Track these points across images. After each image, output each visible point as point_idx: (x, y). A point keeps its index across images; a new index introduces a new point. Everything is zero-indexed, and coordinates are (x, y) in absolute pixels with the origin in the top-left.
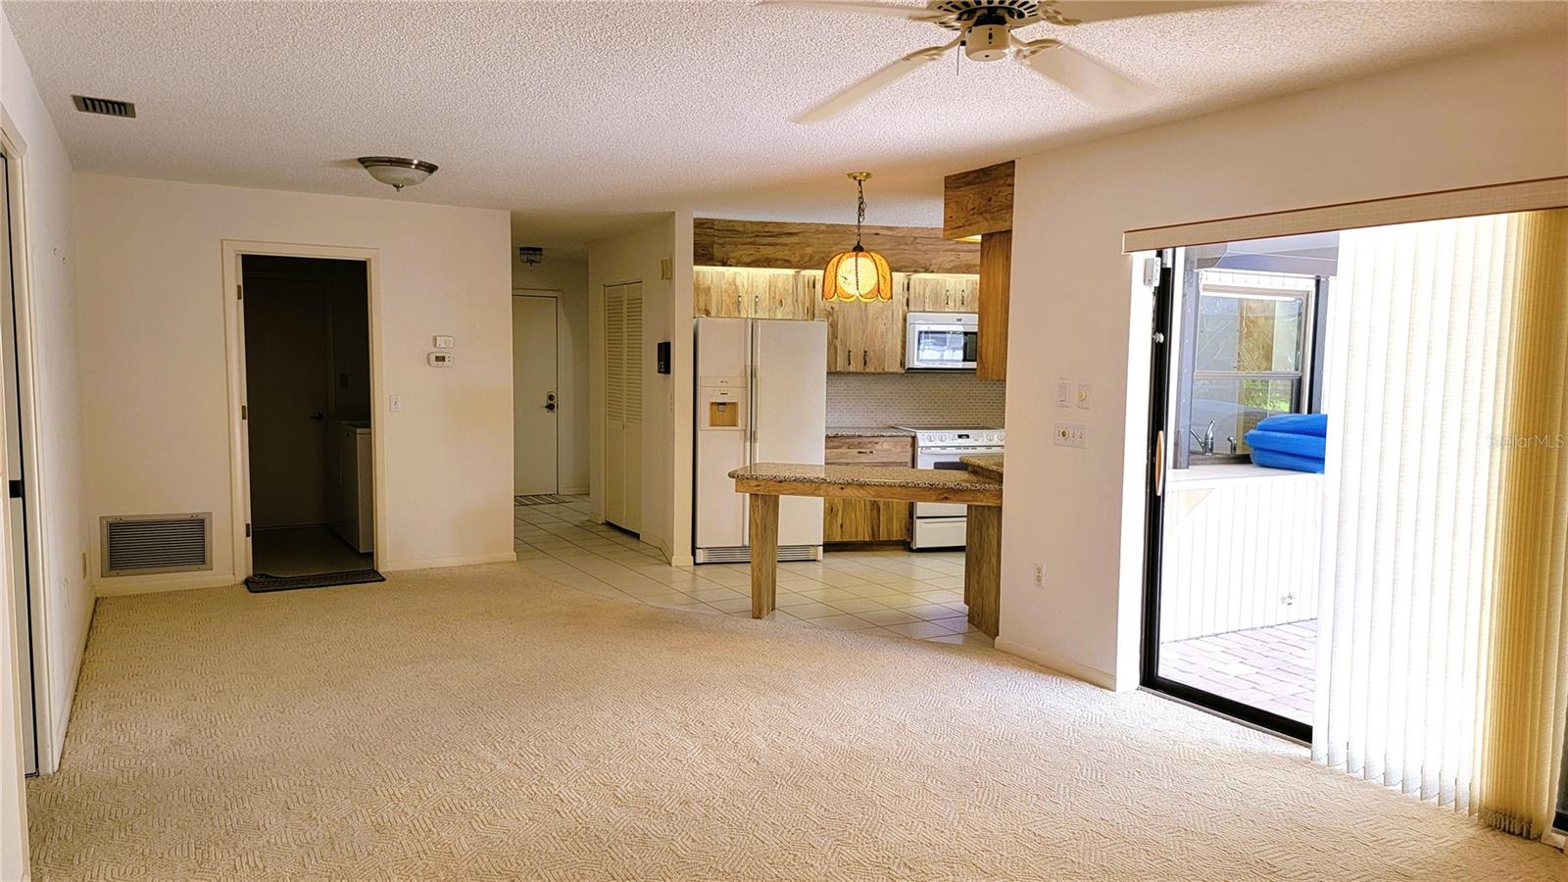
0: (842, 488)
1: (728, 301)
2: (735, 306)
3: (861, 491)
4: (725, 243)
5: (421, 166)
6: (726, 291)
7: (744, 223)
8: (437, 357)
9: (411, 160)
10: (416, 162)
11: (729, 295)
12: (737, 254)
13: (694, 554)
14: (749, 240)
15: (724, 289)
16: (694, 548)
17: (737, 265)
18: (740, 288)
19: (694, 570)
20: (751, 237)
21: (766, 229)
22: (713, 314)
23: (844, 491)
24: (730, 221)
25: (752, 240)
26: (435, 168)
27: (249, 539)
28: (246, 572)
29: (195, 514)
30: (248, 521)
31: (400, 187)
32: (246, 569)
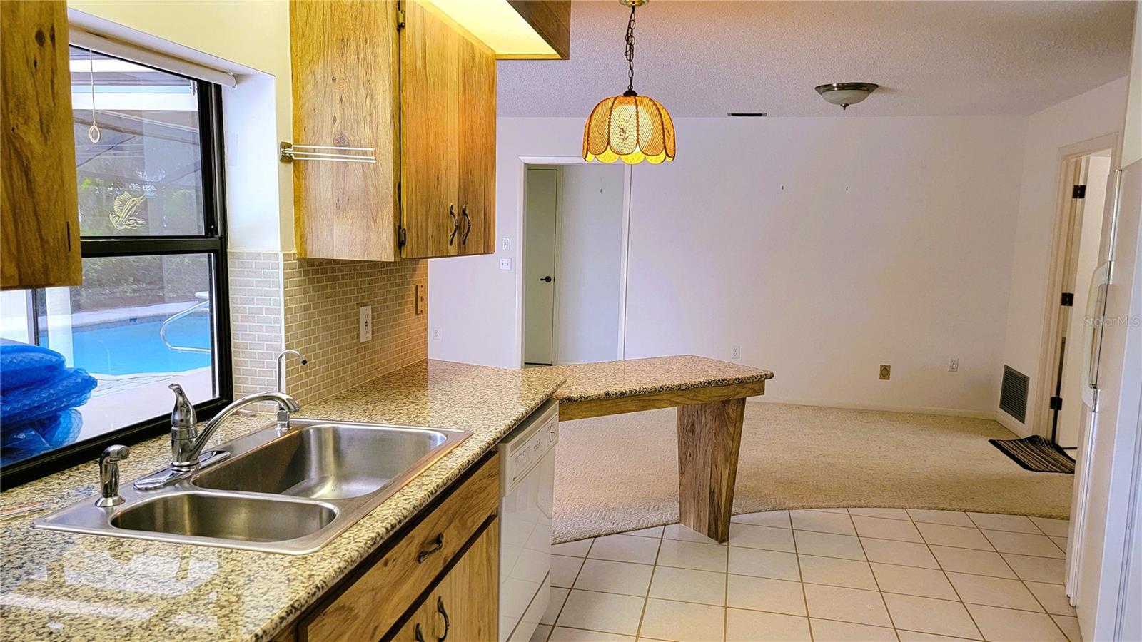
27: (1053, 411)
28: (1042, 435)
29: (1025, 377)
30: (1054, 395)
31: (846, 105)
32: (1045, 434)
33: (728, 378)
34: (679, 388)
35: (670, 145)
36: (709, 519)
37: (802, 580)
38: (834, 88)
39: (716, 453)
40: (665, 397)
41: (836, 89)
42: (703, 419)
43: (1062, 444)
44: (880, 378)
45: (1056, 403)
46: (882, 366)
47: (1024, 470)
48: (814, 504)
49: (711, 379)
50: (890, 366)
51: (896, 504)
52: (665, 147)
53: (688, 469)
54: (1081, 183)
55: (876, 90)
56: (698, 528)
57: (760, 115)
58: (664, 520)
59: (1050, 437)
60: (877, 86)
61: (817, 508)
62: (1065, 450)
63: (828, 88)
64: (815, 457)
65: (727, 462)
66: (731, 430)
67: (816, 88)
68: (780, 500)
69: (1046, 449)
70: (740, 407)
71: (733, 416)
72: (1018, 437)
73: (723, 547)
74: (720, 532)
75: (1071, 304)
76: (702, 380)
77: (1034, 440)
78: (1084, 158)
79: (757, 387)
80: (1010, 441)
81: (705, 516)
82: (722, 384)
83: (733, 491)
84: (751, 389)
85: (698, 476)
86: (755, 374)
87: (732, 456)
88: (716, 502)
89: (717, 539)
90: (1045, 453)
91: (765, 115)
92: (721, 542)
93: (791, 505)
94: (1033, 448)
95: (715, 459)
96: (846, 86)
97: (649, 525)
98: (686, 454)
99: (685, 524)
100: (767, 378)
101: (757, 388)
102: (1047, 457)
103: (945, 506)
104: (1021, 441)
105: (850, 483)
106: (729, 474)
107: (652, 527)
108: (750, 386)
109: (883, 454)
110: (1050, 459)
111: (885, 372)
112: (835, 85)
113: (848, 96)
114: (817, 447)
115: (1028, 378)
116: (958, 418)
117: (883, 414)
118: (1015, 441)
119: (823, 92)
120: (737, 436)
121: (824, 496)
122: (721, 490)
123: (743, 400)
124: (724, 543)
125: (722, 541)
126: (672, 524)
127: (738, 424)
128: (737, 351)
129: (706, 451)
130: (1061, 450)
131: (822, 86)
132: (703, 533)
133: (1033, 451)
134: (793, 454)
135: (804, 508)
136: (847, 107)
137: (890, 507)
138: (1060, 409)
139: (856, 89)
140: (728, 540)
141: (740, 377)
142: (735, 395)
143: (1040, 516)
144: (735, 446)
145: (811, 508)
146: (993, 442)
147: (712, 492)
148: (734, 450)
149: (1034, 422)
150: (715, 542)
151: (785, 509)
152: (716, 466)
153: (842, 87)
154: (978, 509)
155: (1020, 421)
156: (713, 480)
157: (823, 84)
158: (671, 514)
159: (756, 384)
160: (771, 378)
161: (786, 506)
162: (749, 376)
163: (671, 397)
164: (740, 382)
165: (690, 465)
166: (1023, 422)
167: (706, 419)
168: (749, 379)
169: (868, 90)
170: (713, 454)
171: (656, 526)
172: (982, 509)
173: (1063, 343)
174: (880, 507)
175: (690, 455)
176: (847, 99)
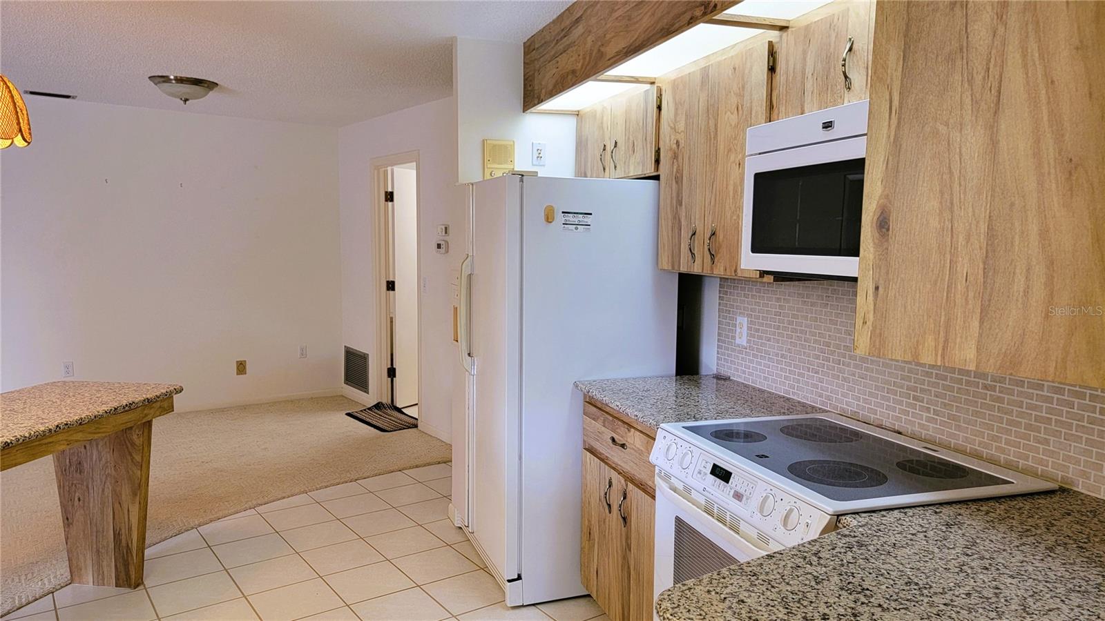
4: (540, 67)
6: (597, 140)
7: (550, 27)
8: (438, 244)
14: (553, 52)
15: (595, 138)
17: (545, 97)
18: (605, 131)
20: (554, 46)
21: (563, 26)
24: (543, 30)
25: (555, 50)
27: (390, 379)
28: (384, 401)
29: (365, 354)
30: (389, 366)
31: (186, 100)
32: (386, 400)
33: (136, 401)
34: (80, 423)
35: (24, 127)
36: (116, 566)
37: (243, 594)
38: (171, 80)
39: (118, 489)
40: (60, 437)
41: (174, 82)
43: (399, 405)
44: (238, 374)
45: (392, 373)
46: (237, 362)
47: (382, 433)
48: (220, 514)
49: (116, 404)
50: (245, 361)
51: (297, 491)
52: (20, 130)
53: (79, 516)
54: (390, 190)
55: (215, 89)
56: (100, 580)
57: (68, 97)
58: (48, 587)
59: (390, 401)
60: (217, 84)
61: (225, 517)
62: (402, 410)
63: (165, 79)
64: (198, 466)
65: (136, 495)
66: (138, 458)
67: (149, 78)
68: (182, 521)
69: (389, 411)
70: (146, 431)
71: (138, 441)
72: (364, 406)
73: (140, 592)
74: (133, 577)
75: (393, 289)
76: (105, 408)
77: (379, 406)
78: (389, 169)
79: (166, 404)
80: (361, 411)
81: (109, 566)
82: (130, 408)
83: (145, 526)
84: (160, 407)
85: (94, 522)
86: (164, 391)
87: (140, 488)
88: (124, 546)
89: (130, 586)
90: (390, 415)
91: (74, 98)
92: (135, 588)
93: (197, 522)
94: (380, 413)
95: (117, 495)
96: (185, 81)
97: (31, 599)
98: (73, 500)
99: (80, 583)
100: (177, 393)
101: (166, 406)
102: (393, 418)
103: (338, 481)
104: (369, 409)
105: (245, 482)
106: (140, 509)
107: (36, 600)
108: (158, 404)
109: (263, 447)
110: (396, 420)
111: (241, 367)
112: (172, 77)
113: (188, 90)
114: (195, 455)
115: (368, 355)
116: (312, 399)
117: (245, 408)
118: (365, 410)
119: (159, 82)
120: (145, 464)
121: (226, 503)
122: (130, 529)
123: (149, 424)
124: (139, 588)
125: (137, 586)
126: (62, 587)
127: (146, 449)
128: (70, 369)
129: (103, 490)
130: (399, 410)
131: (159, 76)
132: (109, 585)
133: (381, 416)
134: (173, 468)
135: (211, 521)
136: (187, 102)
137: (292, 496)
138: (395, 377)
139: (196, 85)
140: (143, 583)
141: (148, 396)
142: (143, 418)
143: (410, 468)
144: (144, 475)
145: (219, 519)
146: (348, 414)
147: (117, 536)
148: (143, 480)
149: (376, 391)
150: (128, 590)
151: (193, 528)
152: (120, 503)
153: (180, 80)
154: (364, 476)
155: (365, 392)
156: (117, 520)
157: (160, 75)
158: (55, 577)
159: (163, 403)
160: (181, 392)
161: (192, 525)
162: (158, 394)
163: (68, 437)
164: (149, 402)
165: (81, 511)
166: (368, 393)
168: (158, 398)
169: (208, 87)
170: (114, 491)
171: (41, 598)
172: (368, 474)
173: (392, 322)
174: (284, 498)
175: (79, 500)
176: (188, 93)
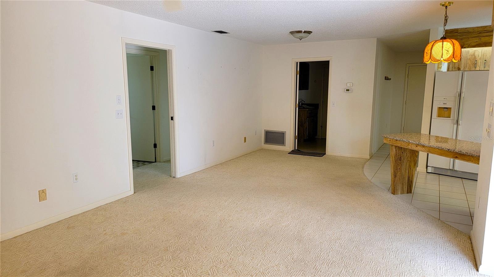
0: (417, 146)
1: (470, 63)
2: (474, 65)
3: (423, 148)
4: (463, 38)
5: (305, 32)
6: (469, 59)
7: (473, 28)
8: (347, 90)
9: (302, 31)
10: (303, 31)
11: (471, 60)
12: (469, 42)
13: (427, 168)
14: (476, 35)
15: (468, 58)
16: (427, 166)
17: (468, 47)
18: (477, 57)
19: (426, 174)
20: (477, 34)
21: (485, 29)
22: (462, 69)
23: (417, 147)
24: (466, 28)
25: (478, 35)
26: (311, 32)
32: (294, 148)
42: (405, 154)
45: (296, 137)
50: (246, 137)
85: (402, 175)
88: (410, 180)
98: (397, 169)
111: (245, 140)
152: (410, 168)
155: (283, 146)
156: (409, 174)
165: (399, 172)
166: (285, 146)
167: (406, 154)
